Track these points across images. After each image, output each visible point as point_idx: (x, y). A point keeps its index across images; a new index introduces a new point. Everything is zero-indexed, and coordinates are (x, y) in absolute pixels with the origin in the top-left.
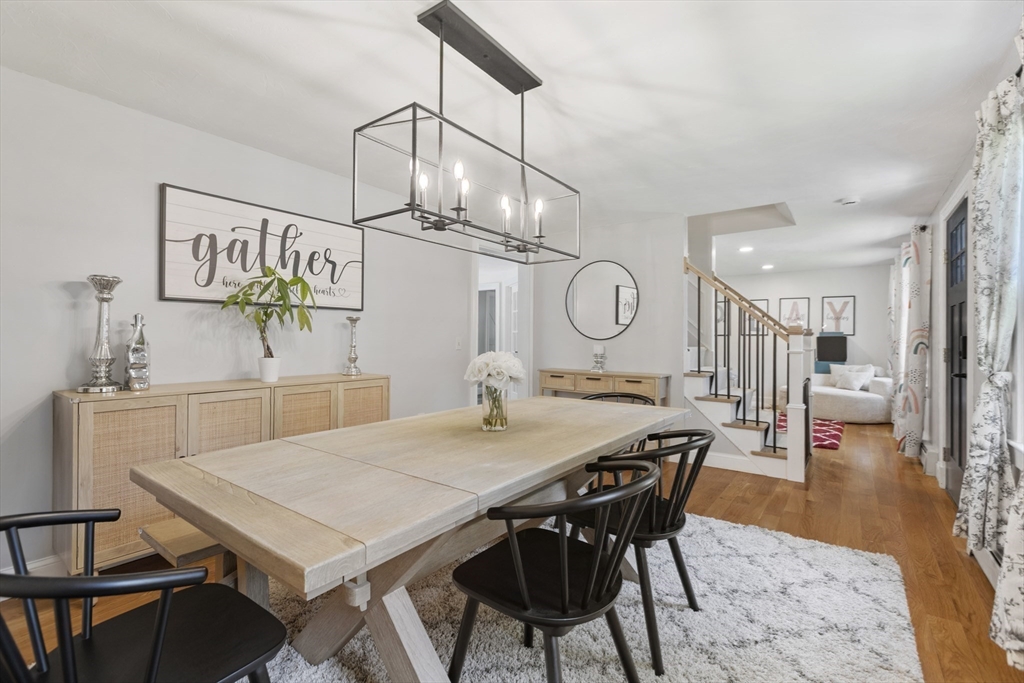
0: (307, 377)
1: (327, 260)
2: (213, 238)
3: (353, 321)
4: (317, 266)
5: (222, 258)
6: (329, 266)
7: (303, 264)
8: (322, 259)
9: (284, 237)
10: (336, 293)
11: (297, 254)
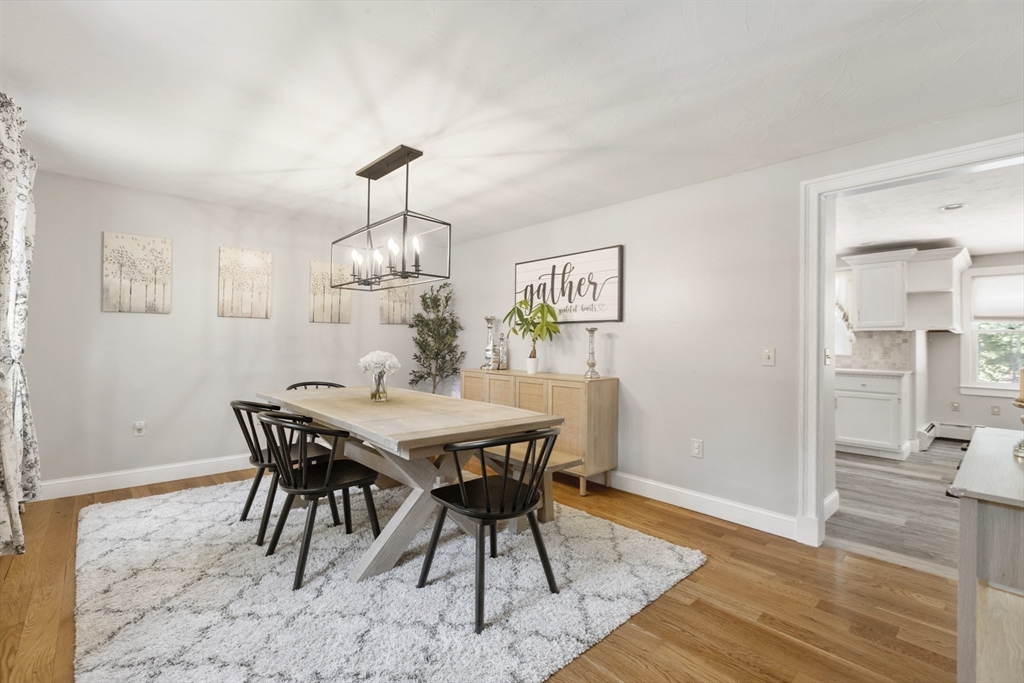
0: (570, 375)
1: (590, 283)
2: (532, 286)
3: (592, 331)
4: (583, 289)
5: (535, 296)
6: (592, 287)
7: (575, 290)
8: (587, 283)
9: (564, 274)
10: (597, 308)
11: (571, 283)
